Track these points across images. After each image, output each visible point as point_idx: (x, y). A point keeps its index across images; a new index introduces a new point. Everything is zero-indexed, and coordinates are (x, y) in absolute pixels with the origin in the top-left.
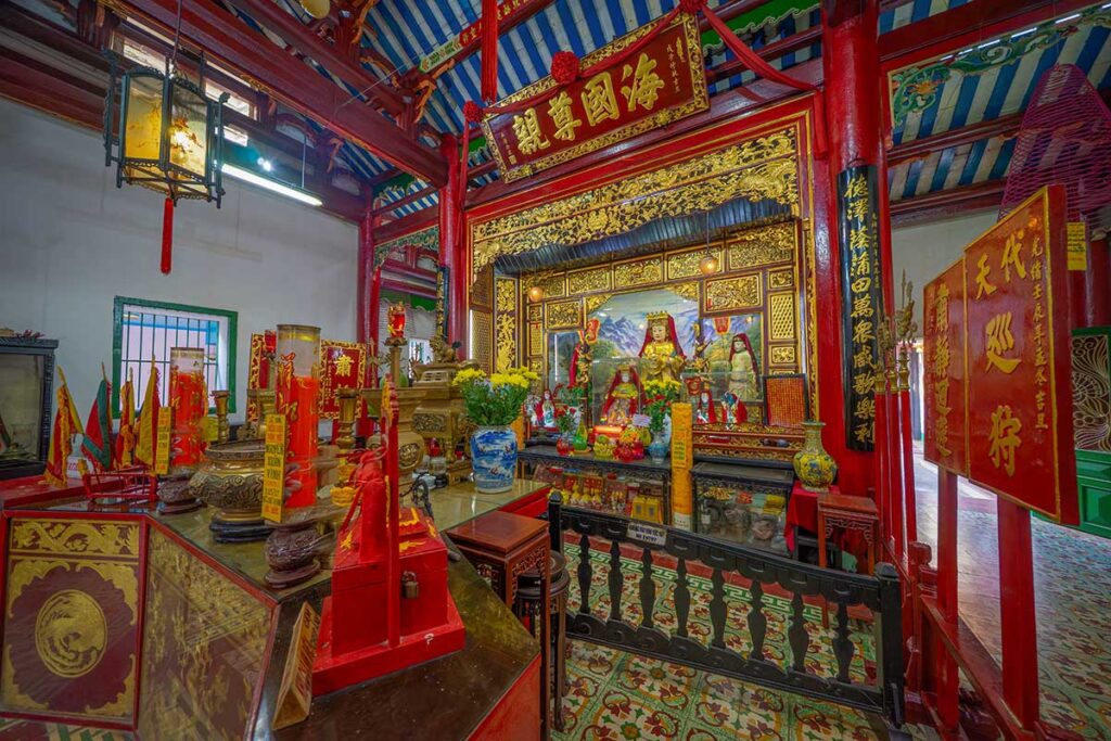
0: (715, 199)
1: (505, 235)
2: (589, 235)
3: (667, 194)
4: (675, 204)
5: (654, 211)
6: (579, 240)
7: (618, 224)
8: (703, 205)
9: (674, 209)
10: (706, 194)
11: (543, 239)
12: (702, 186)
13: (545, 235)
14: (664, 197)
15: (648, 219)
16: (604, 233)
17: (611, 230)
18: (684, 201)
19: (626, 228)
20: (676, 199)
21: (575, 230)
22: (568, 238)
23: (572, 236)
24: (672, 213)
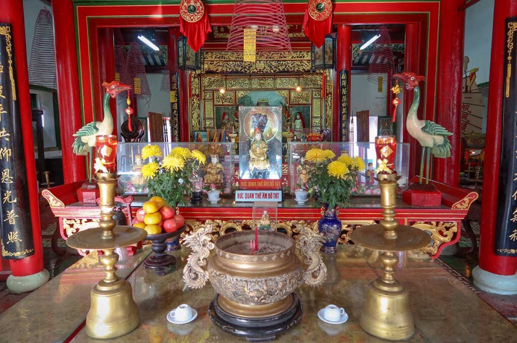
0: (305, 68)
1: (211, 61)
2: (255, 70)
3: (288, 62)
4: (291, 66)
5: (284, 67)
6: (251, 72)
7: (269, 69)
8: (301, 69)
9: (291, 68)
10: (302, 66)
11: (233, 67)
12: (301, 62)
13: (234, 66)
14: (287, 63)
15: (281, 70)
16: (263, 71)
17: (266, 71)
18: (294, 66)
19: (272, 71)
20: (292, 65)
21: (249, 67)
22: (246, 70)
23: (248, 69)
24: (290, 70)
